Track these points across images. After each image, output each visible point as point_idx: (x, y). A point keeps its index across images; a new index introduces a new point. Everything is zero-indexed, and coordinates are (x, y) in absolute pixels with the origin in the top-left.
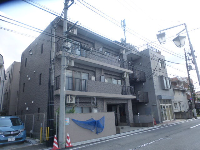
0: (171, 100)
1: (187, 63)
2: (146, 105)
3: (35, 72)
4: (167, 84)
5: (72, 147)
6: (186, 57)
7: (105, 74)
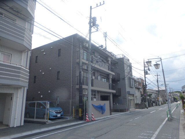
0: (134, 95)
1: (144, 69)
2: (119, 97)
3: (50, 69)
4: (132, 82)
5: (95, 120)
6: (144, 65)
7: (100, 74)
